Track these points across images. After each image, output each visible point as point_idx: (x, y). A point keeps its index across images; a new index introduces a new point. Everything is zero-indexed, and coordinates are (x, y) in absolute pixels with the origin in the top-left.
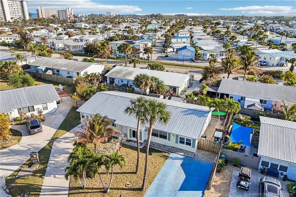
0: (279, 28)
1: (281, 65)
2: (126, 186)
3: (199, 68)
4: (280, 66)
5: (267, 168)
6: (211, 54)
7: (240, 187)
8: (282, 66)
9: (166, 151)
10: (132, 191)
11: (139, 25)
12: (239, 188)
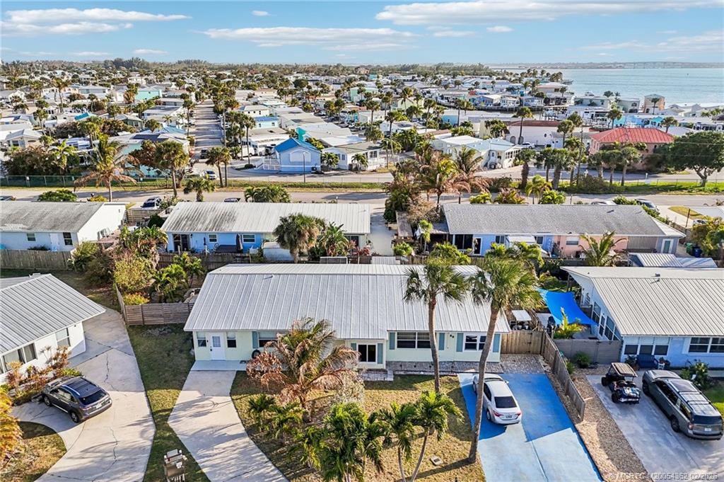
0: (428, 90)
1: (493, 167)
2: (435, 465)
3: (345, 187)
4: (491, 168)
5: (636, 356)
6: (357, 155)
7: (625, 400)
8: (495, 168)
9: (445, 373)
10: (456, 470)
11: (107, 91)
12: (625, 402)
